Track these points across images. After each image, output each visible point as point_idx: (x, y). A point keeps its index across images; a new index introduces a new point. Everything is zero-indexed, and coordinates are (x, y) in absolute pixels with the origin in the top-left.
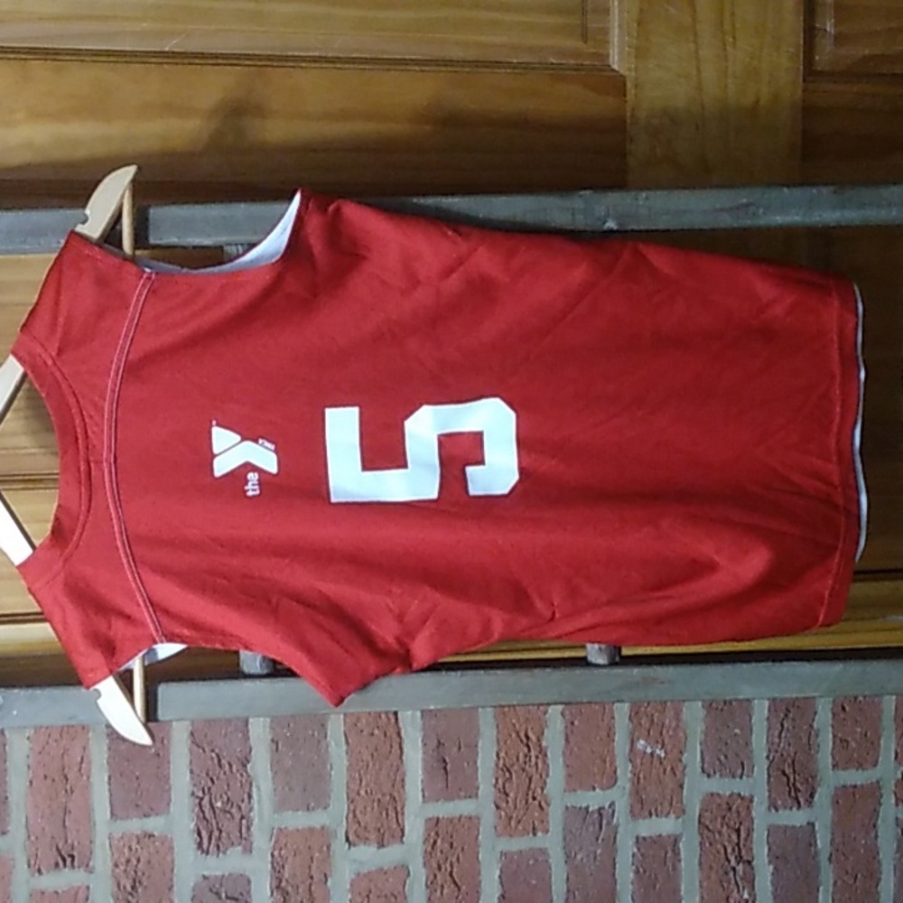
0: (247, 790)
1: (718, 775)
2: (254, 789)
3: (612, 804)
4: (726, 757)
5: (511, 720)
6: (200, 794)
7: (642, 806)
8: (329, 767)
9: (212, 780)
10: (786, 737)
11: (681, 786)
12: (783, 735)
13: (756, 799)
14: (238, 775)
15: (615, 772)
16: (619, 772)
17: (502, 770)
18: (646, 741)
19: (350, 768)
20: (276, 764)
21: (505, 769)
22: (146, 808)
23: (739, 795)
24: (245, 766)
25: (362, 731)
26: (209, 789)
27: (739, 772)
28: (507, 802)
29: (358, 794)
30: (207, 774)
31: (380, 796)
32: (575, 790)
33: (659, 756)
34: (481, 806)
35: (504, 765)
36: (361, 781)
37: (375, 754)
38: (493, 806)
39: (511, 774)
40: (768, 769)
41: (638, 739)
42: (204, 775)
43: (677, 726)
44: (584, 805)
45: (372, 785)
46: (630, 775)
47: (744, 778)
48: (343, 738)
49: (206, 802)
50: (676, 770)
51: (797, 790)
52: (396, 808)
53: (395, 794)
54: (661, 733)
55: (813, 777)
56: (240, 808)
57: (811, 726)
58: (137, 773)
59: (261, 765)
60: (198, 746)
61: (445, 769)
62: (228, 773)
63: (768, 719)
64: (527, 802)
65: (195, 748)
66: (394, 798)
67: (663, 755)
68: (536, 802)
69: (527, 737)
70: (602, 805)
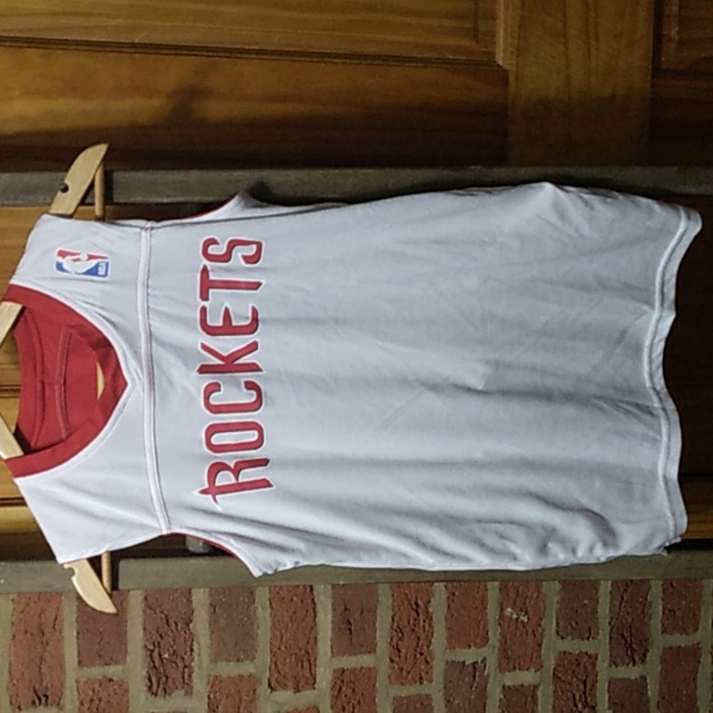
0: (189, 643)
1: (569, 638)
2: (195, 643)
3: (484, 659)
4: (577, 623)
5: (404, 590)
6: (152, 647)
7: (509, 661)
8: (256, 626)
9: (161, 636)
10: (625, 606)
11: (540, 645)
12: (623, 605)
13: (599, 657)
14: (183, 633)
15: (487, 634)
16: (490, 634)
17: (396, 631)
18: (513, 609)
19: (274, 626)
20: (213, 623)
21: (398, 630)
22: (107, 658)
23: (587, 653)
24: (188, 625)
25: (283, 598)
26: (159, 643)
27: (587, 635)
28: (400, 657)
29: (279, 649)
30: (158, 632)
31: (297, 651)
32: (454, 648)
33: (523, 622)
34: (378, 660)
35: (398, 627)
36: (282, 638)
37: (294, 617)
38: (388, 660)
39: (403, 634)
40: (610, 633)
41: (507, 607)
42: (155, 632)
43: (538, 597)
44: (461, 660)
45: (291, 642)
46: (498, 637)
47: (591, 639)
48: (268, 603)
49: (156, 654)
50: (537, 634)
51: (633, 650)
52: (309, 660)
53: (310, 651)
54: (525, 603)
55: (647, 640)
56: (183, 659)
57: (646, 599)
58: (101, 630)
59: (201, 624)
60: (151, 608)
61: (350, 629)
62: (174, 630)
63: (611, 593)
64: (415, 656)
65: (148, 611)
66: (308, 653)
67: (526, 620)
68: (423, 657)
69: (417, 604)
70: (475, 660)
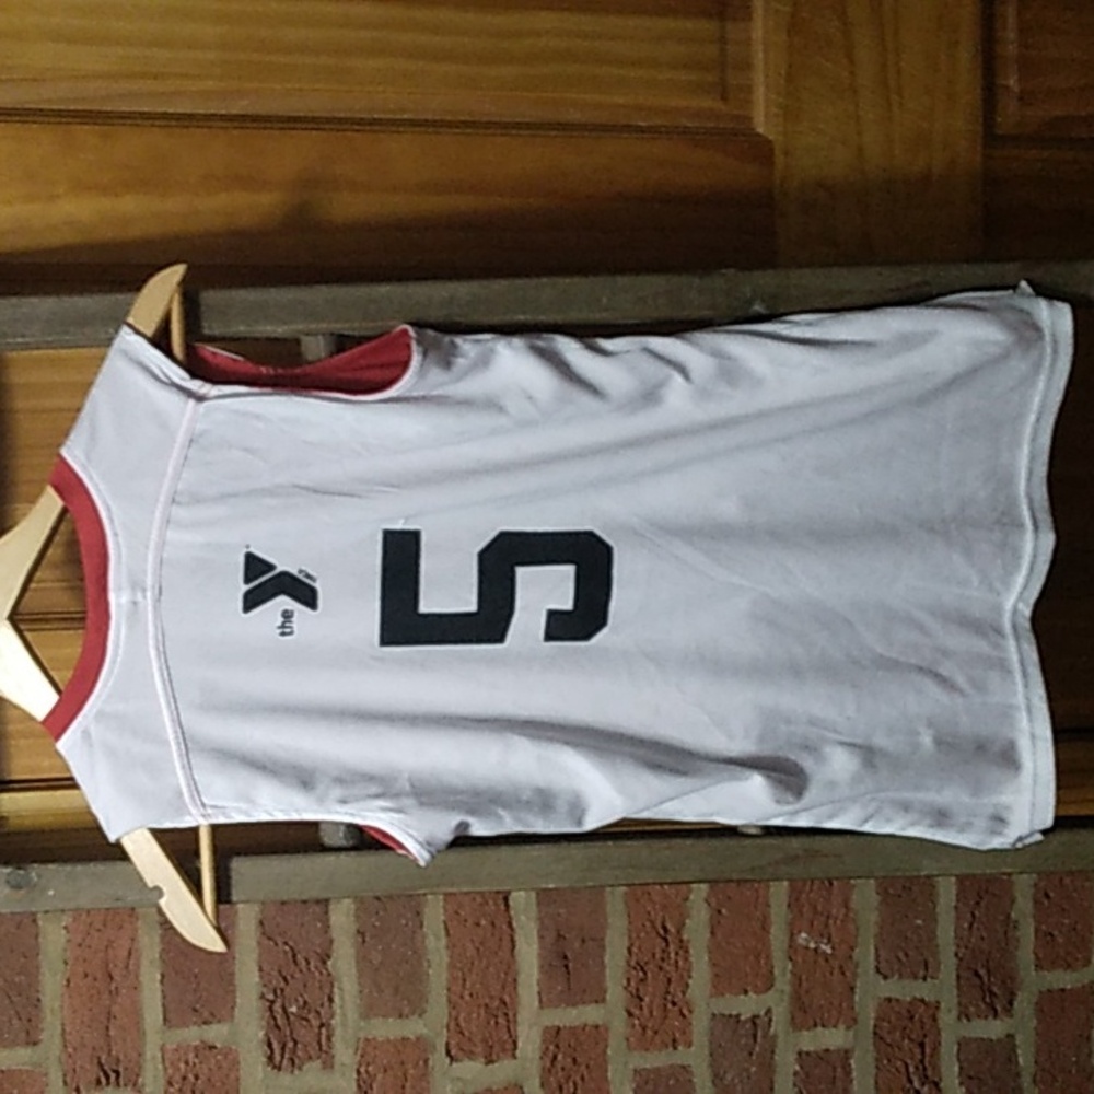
0: (327, 991)
1: (896, 977)
2: (336, 990)
3: (769, 1011)
4: (906, 955)
5: (644, 907)
6: (271, 997)
7: (805, 1014)
8: (425, 964)
9: (285, 979)
10: (978, 929)
11: (852, 989)
12: (975, 925)
13: (943, 1005)
14: (317, 974)
15: (772, 973)
16: (776, 972)
17: (635, 968)
18: (809, 933)
19: (452, 966)
20: (362, 959)
21: (638, 968)
22: (206, 1014)
23: (922, 1001)
24: (324, 963)
25: (466, 921)
26: (282, 990)
27: (922, 973)
28: (641, 1008)
29: (462, 997)
30: (280, 972)
31: (487, 1001)
32: (723, 995)
33: (824, 952)
34: (609, 1012)
35: (638, 963)
36: (464, 980)
37: (482, 949)
38: (625, 1014)
39: (645, 973)
40: (957, 970)
41: (800, 932)
42: (275, 973)
43: (846, 915)
44: (734, 1013)
45: (478, 986)
46: (789, 975)
47: (929, 980)
48: (442, 926)
49: (277, 1007)
50: (845, 966)
51: (992, 994)
52: (506, 1015)
53: (507, 999)
54: (827, 925)
55: (1013, 979)
56: (318, 1013)
57: (1008, 916)
58: (196, 971)
59: (344, 961)
60: (270, 938)
61: (566, 967)
62: (305, 970)
63: (956, 908)
64: (665, 1006)
65: (266, 942)
66: (505, 1003)
67: (829, 951)
68: (676, 1008)
69: (665, 929)
70: (756, 1013)
